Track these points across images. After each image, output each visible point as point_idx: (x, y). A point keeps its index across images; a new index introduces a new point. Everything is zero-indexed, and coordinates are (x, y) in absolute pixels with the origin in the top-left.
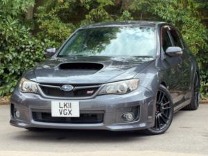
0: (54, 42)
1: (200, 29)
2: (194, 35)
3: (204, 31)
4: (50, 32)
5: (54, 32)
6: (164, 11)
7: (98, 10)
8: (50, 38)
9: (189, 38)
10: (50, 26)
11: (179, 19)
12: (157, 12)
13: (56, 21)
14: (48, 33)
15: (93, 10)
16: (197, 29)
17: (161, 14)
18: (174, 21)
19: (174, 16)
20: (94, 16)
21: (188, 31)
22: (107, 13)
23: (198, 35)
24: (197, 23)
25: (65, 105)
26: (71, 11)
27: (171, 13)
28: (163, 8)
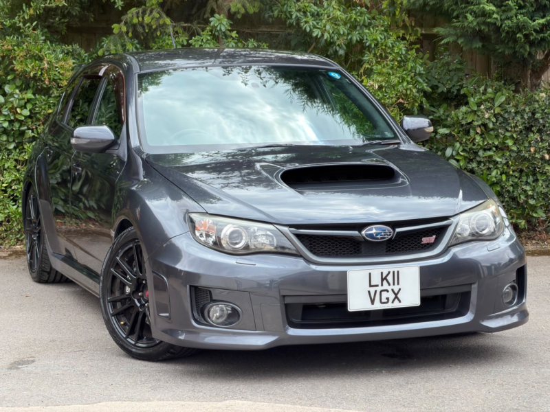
0: (29, 95)
1: (410, 65)
2: (394, 80)
3: (420, 69)
4: (18, 67)
5: (30, 68)
6: (317, 16)
7: (144, 13)
8: (18, 83)
9: (380, 87)
10: (20, 53)
11: (355, 37)
12: (298, 19)
13: (36, 40)
14: (13, 70)
15: (134, 10)
16: (402, 63)
17: (308, 24)
18: (341, 41)
19: (343, 30)
20: (134, 26)
21: (377, 68)
22: (168, 21)
23: (403, 79)
24: (402, 46)
25: (383, 279)
26: (76, 10)
27: (334, 21)
28: (314, 8)
